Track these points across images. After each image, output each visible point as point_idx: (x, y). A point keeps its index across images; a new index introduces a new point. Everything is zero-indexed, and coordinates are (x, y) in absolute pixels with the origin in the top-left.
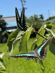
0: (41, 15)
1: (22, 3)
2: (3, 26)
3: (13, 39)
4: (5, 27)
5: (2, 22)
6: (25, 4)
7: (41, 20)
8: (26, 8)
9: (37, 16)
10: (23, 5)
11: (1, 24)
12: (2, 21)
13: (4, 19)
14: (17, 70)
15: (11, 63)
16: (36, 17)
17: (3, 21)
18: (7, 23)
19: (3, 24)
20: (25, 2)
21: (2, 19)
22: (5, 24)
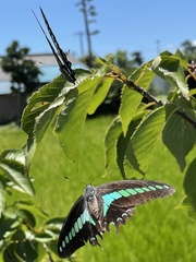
0: (138, 54)
1: (86, 16)
2: (30, 77)
3: (40, 105)
4: (35, 80)
5: (28, 68)
6: (94, 21)
7: (136, 66)
8: (96, 32)
9: (124, 54)
10: (87, 23)
11: (26, 71)
12: (27, 65)
13: (34, 59)
14: (62, 203)
15: (47, 184)
16: (123, 58)
17: (29, 65)
18: (42, 69)
19: (28, 73)
20: (93, 14)
21: (27, 58)
22: (36, 72)
